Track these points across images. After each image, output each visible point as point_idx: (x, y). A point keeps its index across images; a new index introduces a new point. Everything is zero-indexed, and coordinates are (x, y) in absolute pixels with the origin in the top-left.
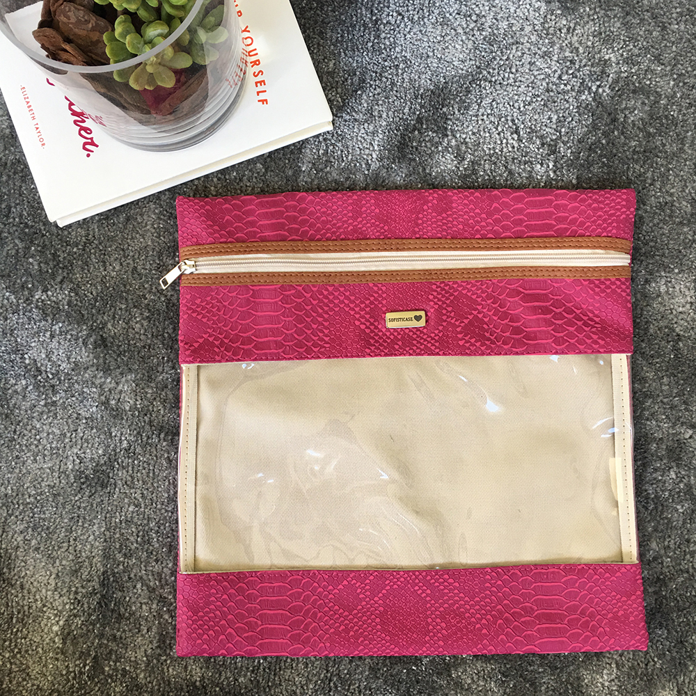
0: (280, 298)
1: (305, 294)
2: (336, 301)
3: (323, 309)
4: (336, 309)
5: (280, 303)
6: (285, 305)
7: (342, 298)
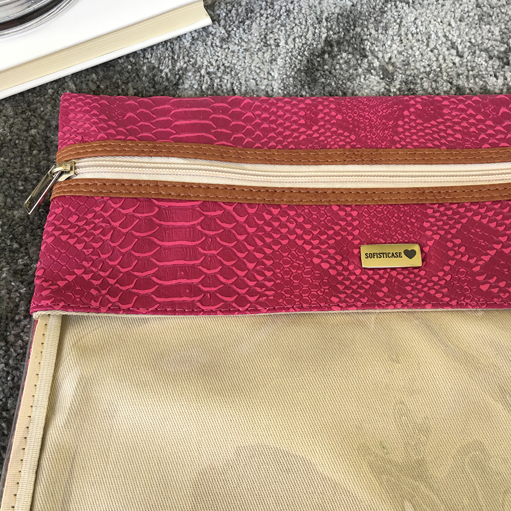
0: (199, 221)
1: (238, 218)
2: (284, 231)
3: (263, 241)
4: (285, 242)
5: (199, 228)
6: (207, 232)
7: (292, 226)
